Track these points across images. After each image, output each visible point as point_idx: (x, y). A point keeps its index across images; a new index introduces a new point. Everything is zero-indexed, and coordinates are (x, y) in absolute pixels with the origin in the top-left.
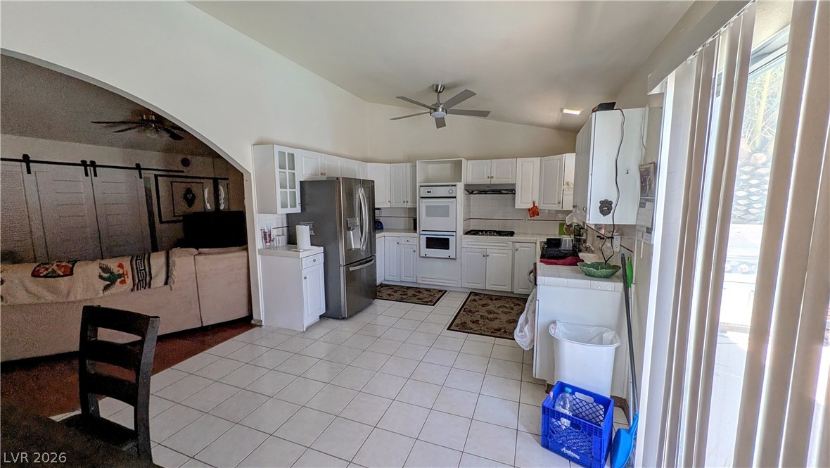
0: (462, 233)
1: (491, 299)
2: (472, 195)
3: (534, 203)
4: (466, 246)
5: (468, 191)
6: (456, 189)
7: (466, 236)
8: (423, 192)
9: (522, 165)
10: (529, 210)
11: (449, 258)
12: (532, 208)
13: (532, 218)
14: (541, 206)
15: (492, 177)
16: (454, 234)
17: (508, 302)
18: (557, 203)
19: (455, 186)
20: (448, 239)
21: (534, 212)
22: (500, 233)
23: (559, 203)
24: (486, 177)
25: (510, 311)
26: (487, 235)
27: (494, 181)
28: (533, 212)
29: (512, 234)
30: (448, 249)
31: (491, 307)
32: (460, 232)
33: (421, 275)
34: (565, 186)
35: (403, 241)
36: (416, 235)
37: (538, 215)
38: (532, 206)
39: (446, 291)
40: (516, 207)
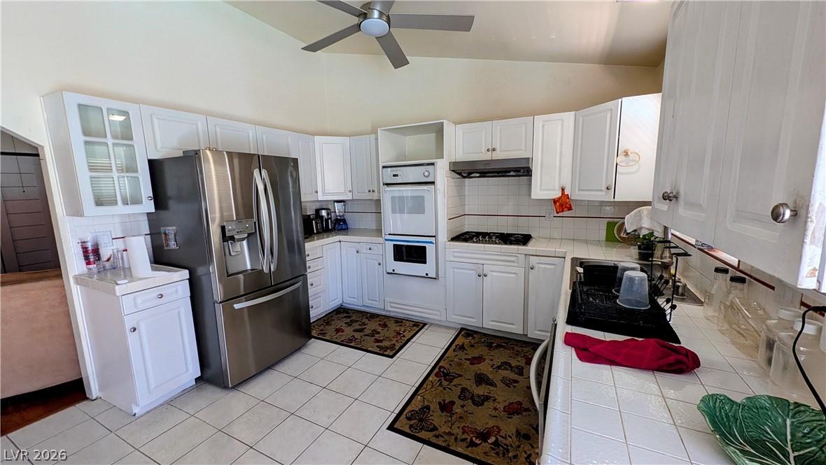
0: (446, 240)
1: (490, 346)
2: (467, 180)
3: (563, 190)
4: (452, 259)
5: (459, 174)
6: (435, 171)
7: (452, 243)
8: (388, 175)
9: (543, 126)
10: (555, 201)
11: (427, 277)
12: (559, 199)
13: (560, 214)
14: (575, 195)
15: (494, 150)
16: (433, 240)
17: (518, 354)
18: (604, 188)
19: (433, 164)
20: (425, 247)
21: (563, 204)
22: (506, 239)
23: (608, 189)
24: (484, 150)
25: (516, 377)
26: (486, 242)
27: (498, 155)
28: (561, 205)
29: (525, 239)
30: (425, 263)
31: (484, 368)
32: (443, 237)
33: (390, 300)
34: (621, 158)
35: (364, 248)
36: (381, 240)
37: (570, 209)
38: (560, 195)
39: (425, 324)
40: (533, 197)
